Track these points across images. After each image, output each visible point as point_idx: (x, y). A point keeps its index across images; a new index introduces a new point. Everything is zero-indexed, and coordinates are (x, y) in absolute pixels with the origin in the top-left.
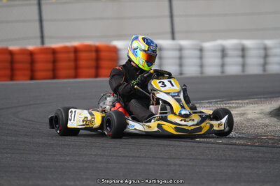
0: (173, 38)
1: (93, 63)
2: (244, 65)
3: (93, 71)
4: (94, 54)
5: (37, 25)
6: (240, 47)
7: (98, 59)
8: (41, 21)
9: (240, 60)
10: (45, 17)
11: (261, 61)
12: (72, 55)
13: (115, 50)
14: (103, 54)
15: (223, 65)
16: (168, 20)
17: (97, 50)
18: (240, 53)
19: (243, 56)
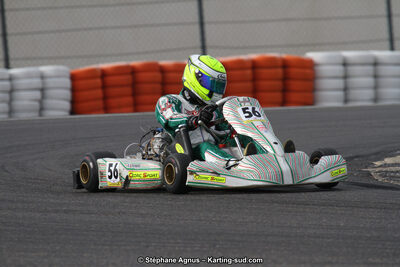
0: (392, 48)
1: (279, 84)
3: (278, 96)
4: (280, 71)
5: (196, 29)
7: (286, 78)
8: (202, 24)
10: (206, 19)
12: (249, 72)
13: (310, 65)
14: (294, 71)
16: (385, 21)
17: (285, 65)
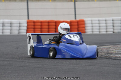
2: (11, 30)
6: (10, 23)
9: (10, 28)
11: (18, 28)
15: (3, 30)
18: (9, 25)
19: (11, 26)
